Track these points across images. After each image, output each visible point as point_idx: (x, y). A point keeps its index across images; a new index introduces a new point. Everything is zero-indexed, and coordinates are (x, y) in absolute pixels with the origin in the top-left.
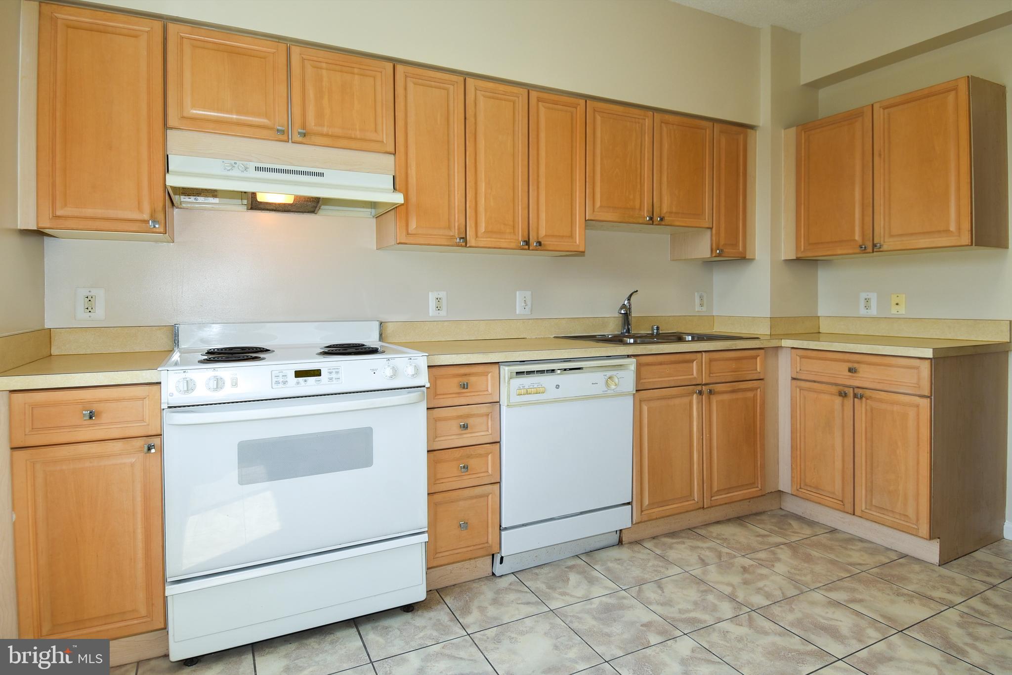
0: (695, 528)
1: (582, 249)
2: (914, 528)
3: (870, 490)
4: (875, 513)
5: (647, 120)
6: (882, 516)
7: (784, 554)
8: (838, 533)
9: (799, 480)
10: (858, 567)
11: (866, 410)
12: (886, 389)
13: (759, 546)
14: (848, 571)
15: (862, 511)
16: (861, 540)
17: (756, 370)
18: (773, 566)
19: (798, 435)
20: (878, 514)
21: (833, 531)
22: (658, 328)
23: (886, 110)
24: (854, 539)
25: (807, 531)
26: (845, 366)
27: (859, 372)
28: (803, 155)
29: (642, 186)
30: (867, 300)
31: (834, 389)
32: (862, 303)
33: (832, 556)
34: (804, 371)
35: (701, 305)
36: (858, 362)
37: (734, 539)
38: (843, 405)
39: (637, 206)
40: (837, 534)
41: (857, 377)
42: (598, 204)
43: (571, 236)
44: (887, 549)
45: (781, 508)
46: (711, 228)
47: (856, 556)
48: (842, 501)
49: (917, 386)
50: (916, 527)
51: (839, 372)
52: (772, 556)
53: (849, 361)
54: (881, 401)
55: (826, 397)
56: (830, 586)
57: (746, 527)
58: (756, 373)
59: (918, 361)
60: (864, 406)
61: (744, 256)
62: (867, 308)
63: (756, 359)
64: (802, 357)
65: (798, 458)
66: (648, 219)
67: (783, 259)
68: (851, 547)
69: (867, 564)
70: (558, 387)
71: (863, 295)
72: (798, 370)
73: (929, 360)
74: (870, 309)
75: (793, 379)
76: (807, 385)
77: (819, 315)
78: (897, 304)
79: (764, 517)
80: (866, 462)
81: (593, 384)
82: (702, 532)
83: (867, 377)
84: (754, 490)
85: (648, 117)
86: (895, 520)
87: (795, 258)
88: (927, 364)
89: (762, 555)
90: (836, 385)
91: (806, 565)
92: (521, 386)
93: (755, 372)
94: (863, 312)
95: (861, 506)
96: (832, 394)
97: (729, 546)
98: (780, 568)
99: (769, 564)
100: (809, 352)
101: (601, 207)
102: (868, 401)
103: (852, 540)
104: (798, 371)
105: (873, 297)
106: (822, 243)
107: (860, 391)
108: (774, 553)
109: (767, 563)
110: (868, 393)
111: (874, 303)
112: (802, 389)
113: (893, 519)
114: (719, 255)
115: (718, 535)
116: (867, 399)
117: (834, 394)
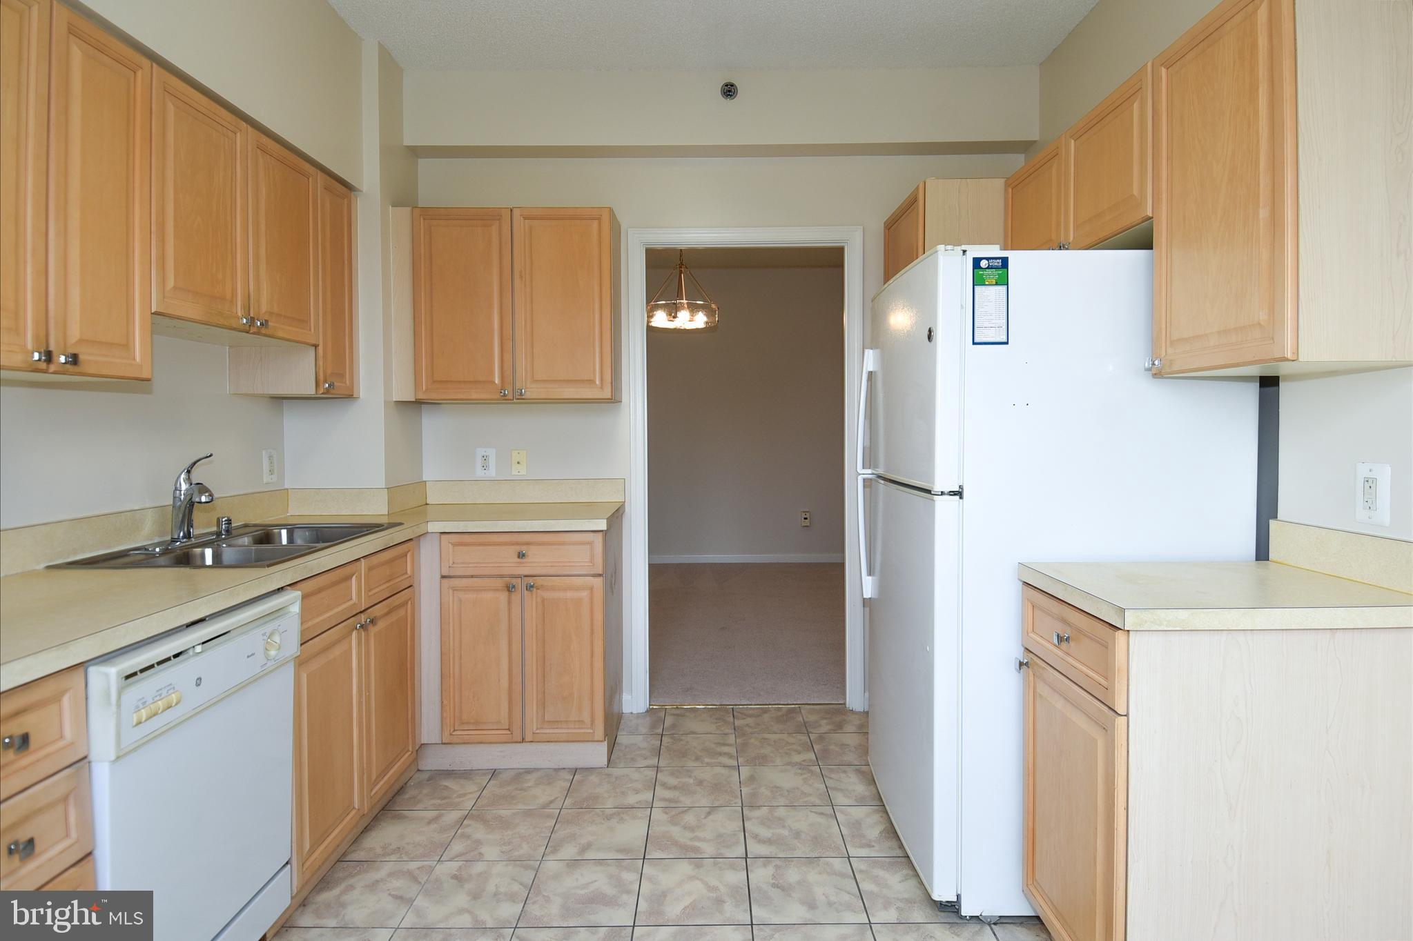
0: (344, 854)
1: (145, 374)
2: (589, 733)
3: (542, 704)
4: (548, 731)
5: (238, 134)
6: (556, 731)
7: (477, 831)
8: (500, 773)
9: (452, 720)
10: (552, 806)
11: (537, 602)
12: (559, 573)
13: (446, 835)
14: (549, 816)
15: (533, 733)
16: (529, 771)
17: (406, 573)
18: (480, 854)
19: (451, 656)
20: (552, 731)
21: (494, 773)
22: (229, 521)
23: (526, 221)
24: (520, 774)
25: (471, 788)
26: (513, 551)
27: (528, 556)
28: (423, 251)
29: (234, 258)
30: (485, 458)
31: (499, 583)
32: (479, 462)
33: (521, 807)
34: (458, 563)
35: (271, 472)
36: (528, 544)
37: (408, 844)
38: (509, 602)
39: (229, 295)
40: (501, 776)
41: (526, 562)
42: (171, 283)
43: (127, 346)
44: (557, 770)
45: (419, 770)
46: (316, 346)
47: (542, 795)
48: (509, 729)
49: (591, 564)
50: (592, 731)
51: (505, 560)
52: (469, 842)
53: (517, 544)
54: (553, 588)
55: (489, 596)
56: (552, 846)
57: (405, 817)
58: (408, 578)
59: (592, 534)
60: (534, 596)
61: (351, 394)
62: (485, 467)
63: (406, 556)
64: (454, 545)
65: (452, 690)
66: (245, 321)
67: (394, 400)
68: (526, 785)
69: (557, 798)
70: (199, 682)
71: (480, 452)
72: (451, 562)
73: (601, 534)
74: (488, 469)
75: (443, 577)
76: (464, 582)
77: (424, 479)
78: (518, 463)
79: (410, 793)
80: (537, 669)
81: (248, 657)
82: (360, 855)
83: (538, 560)
84: (407, 755)
85: (241, 131)
86: (570, 731)
87: (414, 400)
88: (600, 536)
89: (457, 847)
90: (501, 576)
91: (510, 832)
92: (140, 703)
93: (407, 576)
94: (480, 473)
95: (532, 725)
96: (496, 590)
97: (412, 856)
98: (491, 852)
99: (472, 855)
100: (466, 536)
101: (175, 288)
102: (538, 591)
103: (520, 775)
104: (451, 565)
105: (491, 453)
106: (451, 381)
107: (531, 581)
108: (468, 837)
109: (472, 854)
110: (539, 581)
111: (492, 462)
112: (456, 590)
113: (566, 731)
114: (327, 391)
115: (384, 848)
116: (538, 589)
117: (498, 590)
